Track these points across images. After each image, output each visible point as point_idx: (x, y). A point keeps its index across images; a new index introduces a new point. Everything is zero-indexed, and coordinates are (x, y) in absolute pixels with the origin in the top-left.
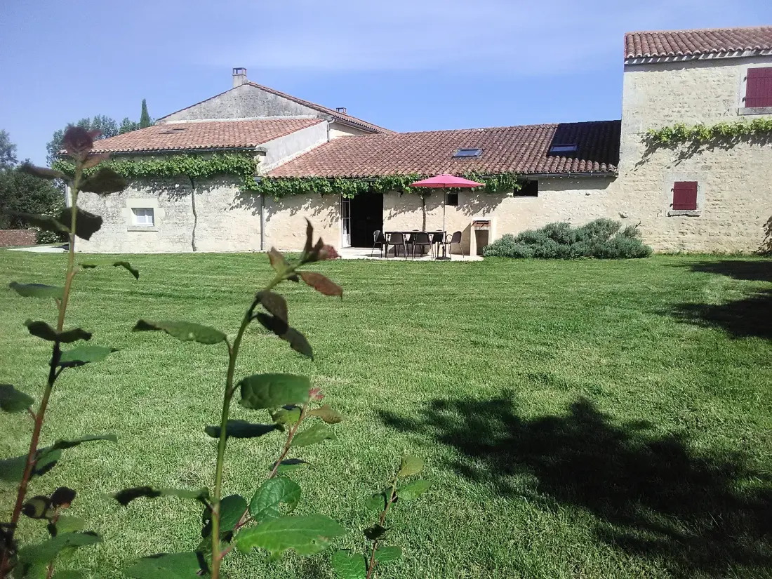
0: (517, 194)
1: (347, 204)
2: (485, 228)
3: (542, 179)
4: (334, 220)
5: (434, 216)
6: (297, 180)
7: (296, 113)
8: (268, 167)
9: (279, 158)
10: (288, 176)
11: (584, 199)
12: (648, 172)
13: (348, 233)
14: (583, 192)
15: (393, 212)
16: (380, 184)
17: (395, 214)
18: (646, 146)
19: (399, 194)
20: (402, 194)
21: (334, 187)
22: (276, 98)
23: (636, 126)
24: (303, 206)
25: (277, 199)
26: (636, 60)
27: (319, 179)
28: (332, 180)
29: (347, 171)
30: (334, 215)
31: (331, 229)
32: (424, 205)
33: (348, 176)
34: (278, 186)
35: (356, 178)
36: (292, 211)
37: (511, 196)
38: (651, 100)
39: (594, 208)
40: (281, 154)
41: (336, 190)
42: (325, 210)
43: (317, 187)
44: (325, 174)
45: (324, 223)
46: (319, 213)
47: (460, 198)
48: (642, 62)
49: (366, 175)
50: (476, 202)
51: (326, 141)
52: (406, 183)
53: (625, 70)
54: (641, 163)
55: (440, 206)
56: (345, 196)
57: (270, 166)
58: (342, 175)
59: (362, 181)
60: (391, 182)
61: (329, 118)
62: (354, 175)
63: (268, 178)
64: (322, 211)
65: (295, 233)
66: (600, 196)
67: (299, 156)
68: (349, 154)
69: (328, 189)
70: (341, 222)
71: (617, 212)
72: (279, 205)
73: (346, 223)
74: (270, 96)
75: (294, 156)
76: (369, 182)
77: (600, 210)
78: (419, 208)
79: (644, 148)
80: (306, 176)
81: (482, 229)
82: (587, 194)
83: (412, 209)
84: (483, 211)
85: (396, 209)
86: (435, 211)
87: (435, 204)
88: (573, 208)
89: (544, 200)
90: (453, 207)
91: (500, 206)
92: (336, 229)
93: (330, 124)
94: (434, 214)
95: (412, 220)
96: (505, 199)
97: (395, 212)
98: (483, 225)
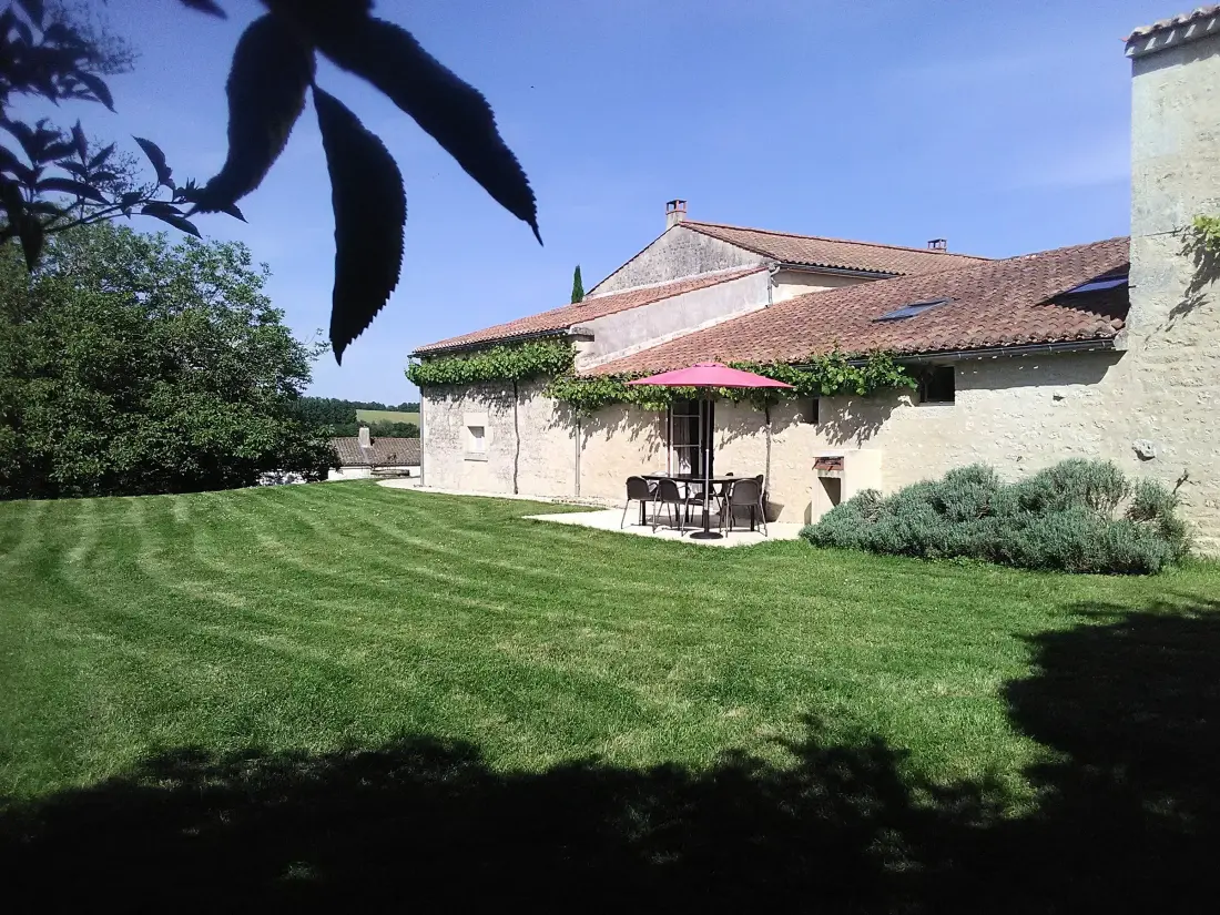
2: (834, 474)
3: (962, 363)
4: (653, 449)
5: (783, 446)
7: (724, 266)
8: (599, 359)
9: (628, 342)
11: (1051, 411)
12: (1204, 333)
14: (1047, 391)
17: (730, 439)
18: (1196, 262)
22: (710, 241)
23: (1168, 211)
24: (620, 424)
25: (593, 413)
26: (1153, 40)
31: (650, 465)
32: (769, 422)
36: (608, 433)
38: (1203, 137)
39: (1073, 432)
40: (632, 336)
46: (637, 435)
47: (822, 407)
48: (1169, 40)
50: (847, 417)
53: (1136, 72)
54: (1183, 309)
55: (791, 424)
57: (602, 357)
61: (772, 265)
63: (578, 377)
66: (1087, 401)
67: (681, 335)
71: (1128, 444)
72: (595, 421)
75: (669, 337)
77: (1089, 437)
78: (761, 428)
79: (1188, 268)
81: (831, 475)
82: (1058, 398)
83: (753, 430)
84: (859, 435)
85: (730, 430)
86: (785, 434)
87: (784, 419)
88: (1027, 432)
89: (966, 411)
90: (812, 426)
91: (886, 425)
92: (655, 466)
93: (772, 276)
94: (782, 441)
95: (752, 451)
96: (896, 410)
97: (729, 436)
98: (832, 467)
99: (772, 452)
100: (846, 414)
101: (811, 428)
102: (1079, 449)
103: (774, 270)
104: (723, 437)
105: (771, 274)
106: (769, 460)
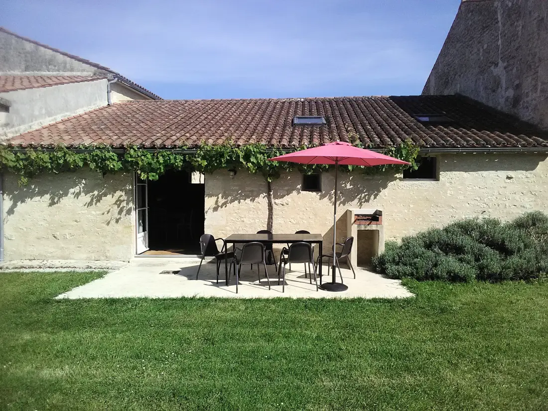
0: (410, 175)
1: (143, 187)
2: (373, 227)
3: (445, 155)
4: (124, 212)
5: (286, 208)
6: (60, 149)
7: (65, 69)
8: (13, 130)
9: (33, 118)
10: (46, 143)
11: (505, 185)
13: (144, 230)
14: (503, 174)
15: (221, 201)
16: (204, 158)
17: (225, 204)
19: (232, 173)
20: (235, 174)
21: (125, 162)
24: (72, 190)
25: (25, 180)
27: (99, 148)
28: (121, 151)
29: (145, 138)
30: (124, 204)
31: (119, 227)
32: (270, 190)
33: (147, 144)
34: (26, 159)
35: (162, 148)
36: (52, 199)
37: (400, 179)
39: (517, 197)
40: (36, 113)
41: (129, 167)
42: (109, 196)
43: (95, 161)
44: (109, 141)
45: (107, 217)
46: (98, 201)
47: (325, 180)
49: (178, 143)
50: (349, 186)
51: (106, 104)
52: (247, 157)
55: (294, 192)
56: (143, 177)
57: (17, 129)
58: (137, 144)
59: (172, 154)
60: (222, 155)
61: (110, 76)
62: (158, 143)
63: (10, 146)
64: (103, 198)
65: (58, 234)
66: (526, 180)
67: (66, 118)
68: (140, 118)
69: (115, 164)
70: (134, 216)
72: (30, 188)
73: (142, 216)
74: (29, 47)
75: (59, 118)
76: (184, 155)
77: (526, 199)
78: (262, 195)
80: (76, 143)
81: (368, 228)
82: (509, 178)
83: (253, 196)
84: (360, 199)
85: (225, 196)
86: (287, 199)
87: (286, 188)
88: (489, 197)
89: (448, 185)
90: (314, 193)
91: (384, 193)
92: (126, 227)
93: (111, 84)
94: (284, 204)
95: (251, 212)
96: (392, 183)
97: (224, 201)
98: (371, 222)
99: (274, 212)
100: (349, 184)
101: (314, 195)
102: (521, 206)
103: (112, 80)
104: (217, 202)
105: (110, 82)
106: (272, 218)
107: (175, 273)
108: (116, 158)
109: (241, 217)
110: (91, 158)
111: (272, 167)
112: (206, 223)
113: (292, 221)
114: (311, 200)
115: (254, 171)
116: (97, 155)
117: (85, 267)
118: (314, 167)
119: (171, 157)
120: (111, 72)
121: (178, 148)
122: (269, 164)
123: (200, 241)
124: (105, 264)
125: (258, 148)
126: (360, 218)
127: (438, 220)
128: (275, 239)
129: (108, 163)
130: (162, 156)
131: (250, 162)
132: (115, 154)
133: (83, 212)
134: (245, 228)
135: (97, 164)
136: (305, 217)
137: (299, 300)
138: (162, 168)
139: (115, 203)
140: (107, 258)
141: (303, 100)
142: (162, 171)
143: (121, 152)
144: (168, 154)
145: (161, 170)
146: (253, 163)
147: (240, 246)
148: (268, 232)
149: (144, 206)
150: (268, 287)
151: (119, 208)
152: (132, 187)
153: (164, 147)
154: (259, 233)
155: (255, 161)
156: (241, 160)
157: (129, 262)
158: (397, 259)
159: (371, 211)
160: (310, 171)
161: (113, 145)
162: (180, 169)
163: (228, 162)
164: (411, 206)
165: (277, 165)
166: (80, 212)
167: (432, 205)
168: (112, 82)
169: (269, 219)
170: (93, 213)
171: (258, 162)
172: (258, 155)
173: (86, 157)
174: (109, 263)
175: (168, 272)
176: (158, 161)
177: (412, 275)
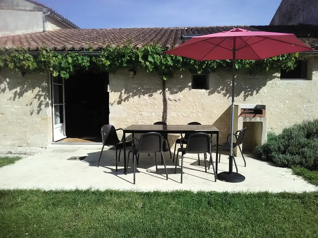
0: (286, 75)
1: (60, 87)
2: (258, 119)
4: (43, 105)
13: (61, 122)
15: (124, 96)
16: (107, 58)
17: (127, 98)
19: (132, 73)
20: (135, 74)
27: (17, 51)
30: (42, 98)
31: (37, 119)
33: (59, 47)
35: (71, 50)
41: (43, 66)
42: (30, 92)
49: (86, 47)
51: (41, 30)
52: (145, 57)
55: (186, 89)
56: (55, 74)
58: (50, 47)
59: (80, 55)
60: (122, 55)
61: (45, 10)
62: (69, 46)
67: (6, 36)
69: (31, 65)
73: (59, 109)
76: (91, 57)
81: (253, 120)
86: (179, 95)
90: (204, 90)
91: (264, 90)
92: (43, 119)
93: (45, 16)
94: (177, 100)
95: (149, 107)
96: (271, 82)
97: (126, 96)
98: (255, 115)
99: (168, 107)
103: (47, 13)
104: (120, 97)
105: (45, 15)
106: (166, 112)
107: (82, 158)
108: (32, 59)
109: (140, 111)
110: (11, 59)
111: (167, 66)
112: (110, 116)
113: (184, 114)
114: (199, 96)
115: (151, 70)
116: (15, 56)
117: (6, 153)
118: (204, 67)
119: (79, 58)
120: (46, 7)
121: (86, 50)
122: (165, 63)
123: (101, 131)
124: (25, 150)
125: (155, 49)
126: (245, 111)
127: (309, 114)
128: (168, 129)
129: (24, 62)
130: (71, 56)
131: (148, 61)
132: (31, 56)
133: (8, 106)
134: (143, 120)
135: (15, 64)
136: (194, 111)
137: (200, 194)
138: (71, 67)
139: (35, 98)
140: (28, 145)
141: (186, 28)
142: (72, 70)
143: (36, 54)
144: (76, 55)
145: (70, 69)
146: (150, 62)
147: (138, 136)
148: (163, 123)
149: (61, 102)
150: (165, 175)
151: (39, 102)
152: (48, 84)
153: (73, 50)
154: (155, 124)
155: (153, 61)
156: (140, 60)
157: (46, 148)
158: (282, 148)
159: (252, 106)
160: (199, 70)
161: (30, 48)
162: (87, 69)
163: (128, 62)
164: (287, 102)
165: (172, 64)
166: (5, 106)
167: (305, 101)
168: (46, 14)
169: (163, 113)
170: (16, 107)
171: (155, 61)
172: (155, 56)
173: (7, 58)
174: (29, 149)
175: (75, 159)
176: (68, 62)
177: (301, 164)
